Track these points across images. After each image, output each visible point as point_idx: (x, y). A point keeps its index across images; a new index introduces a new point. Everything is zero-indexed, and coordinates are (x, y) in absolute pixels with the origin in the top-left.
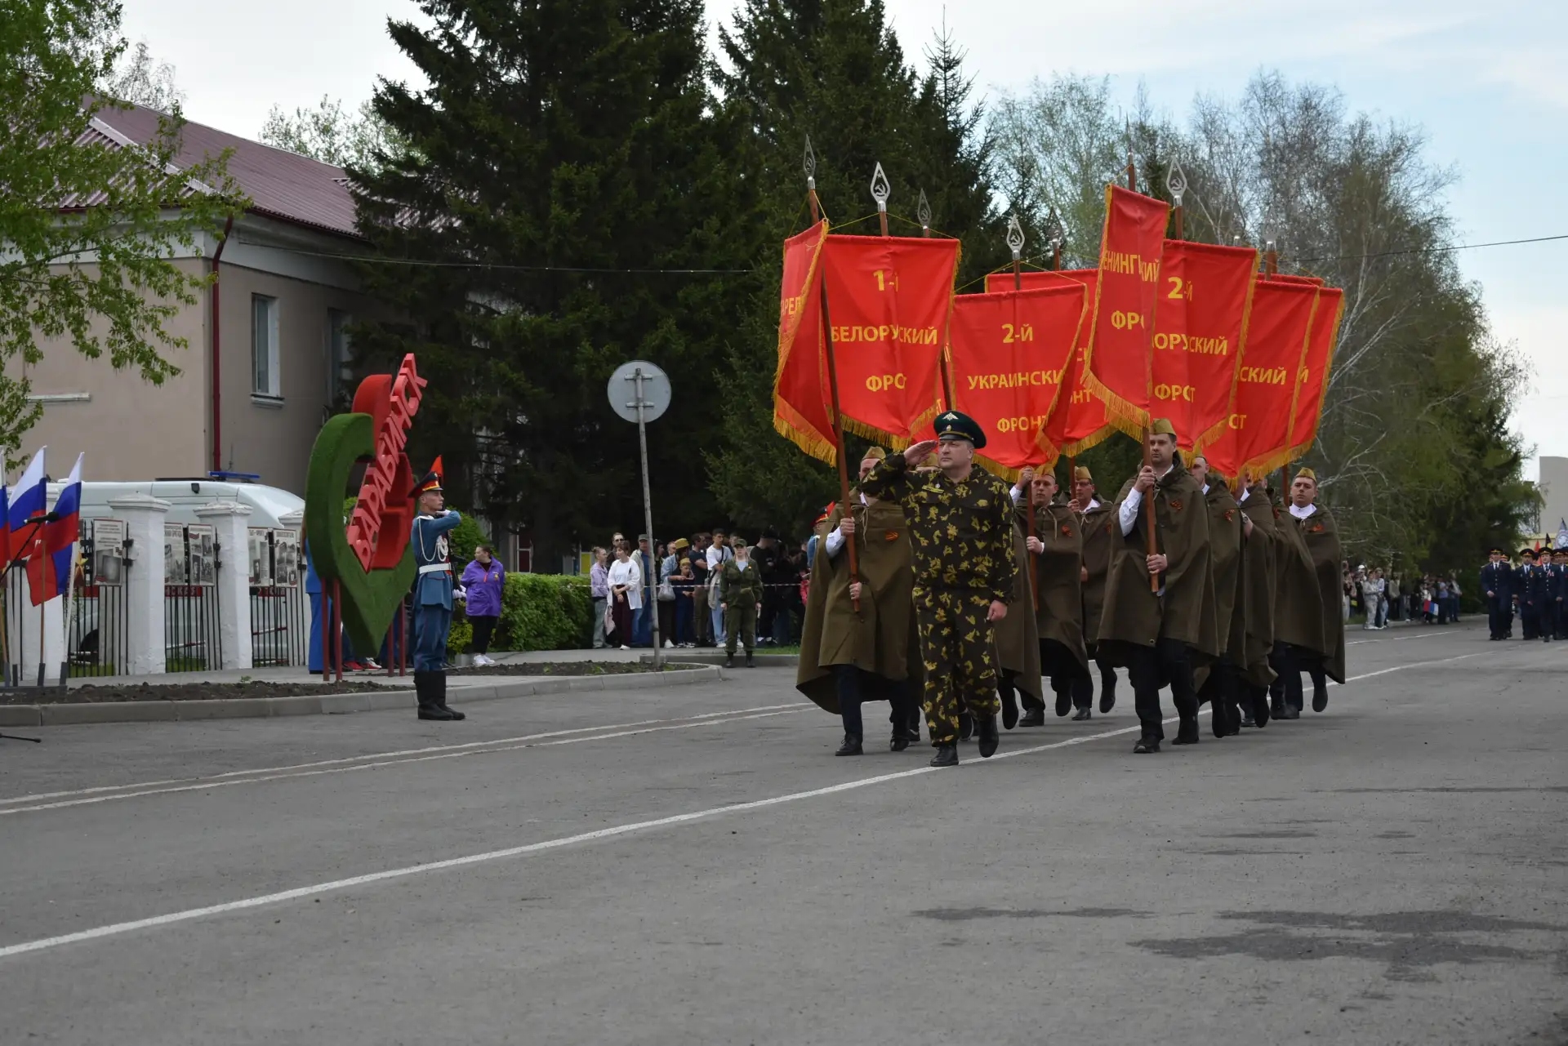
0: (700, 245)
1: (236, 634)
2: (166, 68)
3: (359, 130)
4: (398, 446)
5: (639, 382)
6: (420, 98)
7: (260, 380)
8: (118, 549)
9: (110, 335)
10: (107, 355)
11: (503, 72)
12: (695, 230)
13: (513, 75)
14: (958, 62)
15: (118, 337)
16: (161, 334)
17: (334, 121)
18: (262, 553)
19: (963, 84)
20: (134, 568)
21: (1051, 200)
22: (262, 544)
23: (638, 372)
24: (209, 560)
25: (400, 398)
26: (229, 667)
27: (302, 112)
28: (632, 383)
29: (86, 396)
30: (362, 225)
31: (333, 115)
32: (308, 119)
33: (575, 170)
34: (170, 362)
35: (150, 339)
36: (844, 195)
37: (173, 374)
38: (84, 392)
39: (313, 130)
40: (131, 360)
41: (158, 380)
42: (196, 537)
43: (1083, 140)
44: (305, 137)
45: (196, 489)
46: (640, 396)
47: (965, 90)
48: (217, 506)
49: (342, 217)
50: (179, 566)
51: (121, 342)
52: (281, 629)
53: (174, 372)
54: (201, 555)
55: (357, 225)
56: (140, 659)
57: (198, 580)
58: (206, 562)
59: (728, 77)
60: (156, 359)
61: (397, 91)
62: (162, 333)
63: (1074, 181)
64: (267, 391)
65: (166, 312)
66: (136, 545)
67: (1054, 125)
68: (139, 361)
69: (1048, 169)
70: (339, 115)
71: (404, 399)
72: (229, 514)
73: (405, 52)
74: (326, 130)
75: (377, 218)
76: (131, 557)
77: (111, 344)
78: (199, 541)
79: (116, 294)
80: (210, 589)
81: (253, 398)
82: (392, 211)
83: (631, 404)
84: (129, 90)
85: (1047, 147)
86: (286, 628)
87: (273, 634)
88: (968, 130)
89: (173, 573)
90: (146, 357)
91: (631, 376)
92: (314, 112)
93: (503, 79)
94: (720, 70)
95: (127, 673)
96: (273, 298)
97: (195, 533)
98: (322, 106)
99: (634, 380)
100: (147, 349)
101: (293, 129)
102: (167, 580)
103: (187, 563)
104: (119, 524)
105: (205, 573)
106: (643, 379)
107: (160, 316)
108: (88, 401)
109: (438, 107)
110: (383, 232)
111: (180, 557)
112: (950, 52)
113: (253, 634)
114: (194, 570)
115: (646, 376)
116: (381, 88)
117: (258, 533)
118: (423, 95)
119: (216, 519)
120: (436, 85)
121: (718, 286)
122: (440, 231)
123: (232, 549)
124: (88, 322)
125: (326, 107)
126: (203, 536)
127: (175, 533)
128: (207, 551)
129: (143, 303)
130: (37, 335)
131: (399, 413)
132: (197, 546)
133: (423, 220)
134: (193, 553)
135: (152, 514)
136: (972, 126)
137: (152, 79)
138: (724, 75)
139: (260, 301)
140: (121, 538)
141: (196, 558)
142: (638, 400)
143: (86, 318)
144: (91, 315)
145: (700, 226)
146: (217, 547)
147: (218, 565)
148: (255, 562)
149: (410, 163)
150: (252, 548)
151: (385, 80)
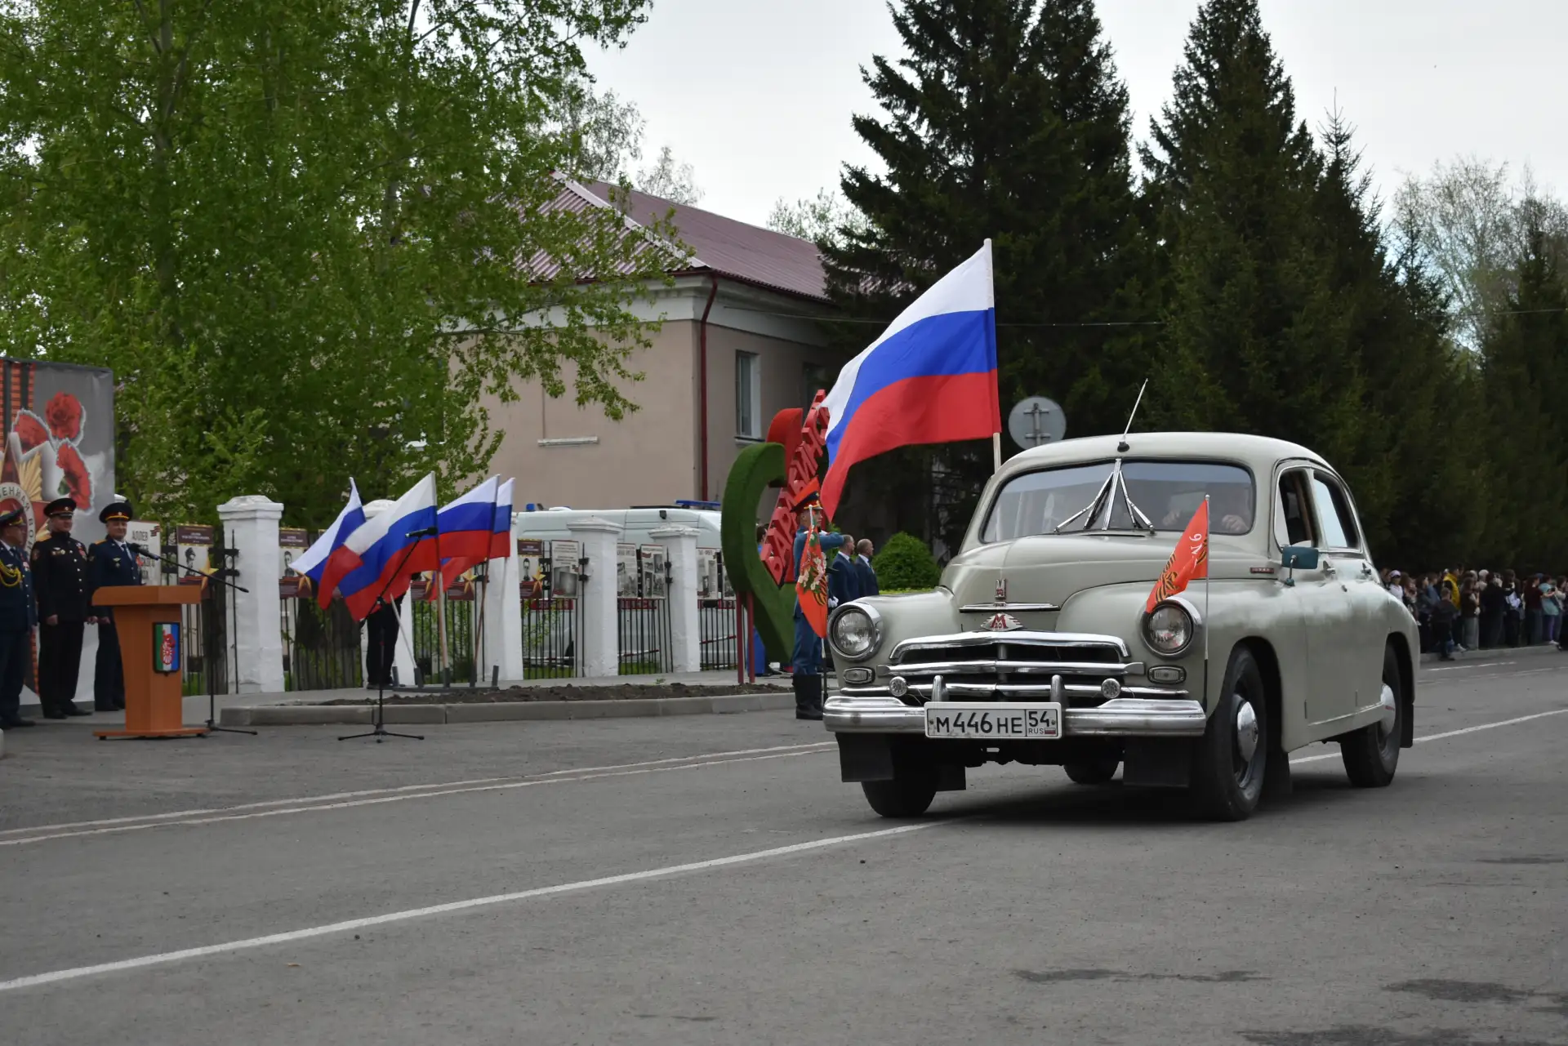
0: (1123, 303)
1: (685, 642)
2: (685, 168)
3: (850, 216)
4: (810, 473)
5: (1037, 415)
6: (878, 181)
7: (744, 424)
8: (574, 566)
9: (578, 378)
10: (571, 394)
11: (950, 157)
12: (1118, 290)
13: (959, 160)
14: (1348, 137)
15: (584, 379)
16: (623, 374)
17: (829, 210)
18: (710, 570)
19: (1353, 156)
20: (590, 583)
21: (1450, 267)
22: (711, 563)
23: (1036, 406)
24: (661, 576)
25: (812, 429)
26: (679, 671)
27: (802, 204)
28: (1029, 417)
29: (595, 439)
30: (832, 291)
31: (827, 206)
32: (807, 208)
33: (1010, 239)
34: (630, 401)
35: (612, 379)
36: (1238, 252)
37: (632, 410)
38: (594, 436)
39: (811, 217)
40: (596, 399)
41: (616, 416)
42: (648, 556)
43: (1478, 214)
44: (805, 224)
45: (663, 516)
46: (1038, 427)
47: (1354, 161)
48: (669, 529)
49: (813, 284)
50: (632, 582)
51: (588, 384)
52: (732, 638)
53: (633, 408)
54: (653, 572)
55: (826, 292)
56: (595, 663)
57: (650, 593)
58: (657, 578)
59: (1159, 162)
60: (618, 399)
61: (859, 175)
62: (623, 372)
63: (1469, 248)
64: (750, 434)
65: (625, 353)
66: (591, 563)
67: (1453, 203)
68: (603, 400)
69: (1448, 241)
70: (833, 205)
71: (815, 428)
72: (679, 536)
73: (867, 142)
74: (822, 218)
75: (844, 285)
76: (587, 573)
77: (579, 385)
78: (651, 560)
79: (582, 341)
80: (661, 602)
81: (737, 440)
82: (855, 279)
83: (1029, 435)
84: (656, 186)
87: (726, 642)
88: (1358, 197)
89: (626, 587)
90: (610, 396)
91: (1029, 411)
92: (811, 203)
93: (951, 163)
94: (1152, 156)
95: (583, 675)
96: (755, 354)
97: (647, 552)
98: (819, 197)
99: (1033, 413)
100: (610, 389)
101: (795, 218)
102: (619, 594)
103: (640, 579)
104: (575, 544)
105: (657, 587)
106: (1041, 413)
107: (620, 357)
108: (597, 443)
109: (896, 189)
110: (848, 296)
111: (632, 573)
112: (1340, 129)
113: (702, 642)
114: (646, 584)
115: (1044, 410)
116: (847, 175)
117: (707, 553)
118: (882, 178)
119: (669, 540)
120: (892, 171)
121: (1138, 339)
122: (898, 296)
123: (681, 568)
124: (559, 367)
125: (823, 198)
126: (655, 556)
127: (628, 552)
128: (658, 569)
129: (606, 348)
130: (514, 380)
131: (810, 442)
132: (649, 564)
133: (882, 286)
134: (645, 570)
135: (605, 536)
136: (1361, 193)
137: (674, 177)
138: (1155, 160)
139: (743, 357)
140: (578, 556)
141: (649, 575)
142: (1036, 431)
143: (558, 363)
144: (560, 359)
145: (1122, 286)
146: (668, 565)
147: (669, 581)
148: (704, 578)
149: (869, 237)
150: (701, 565)
151: (848, 166)
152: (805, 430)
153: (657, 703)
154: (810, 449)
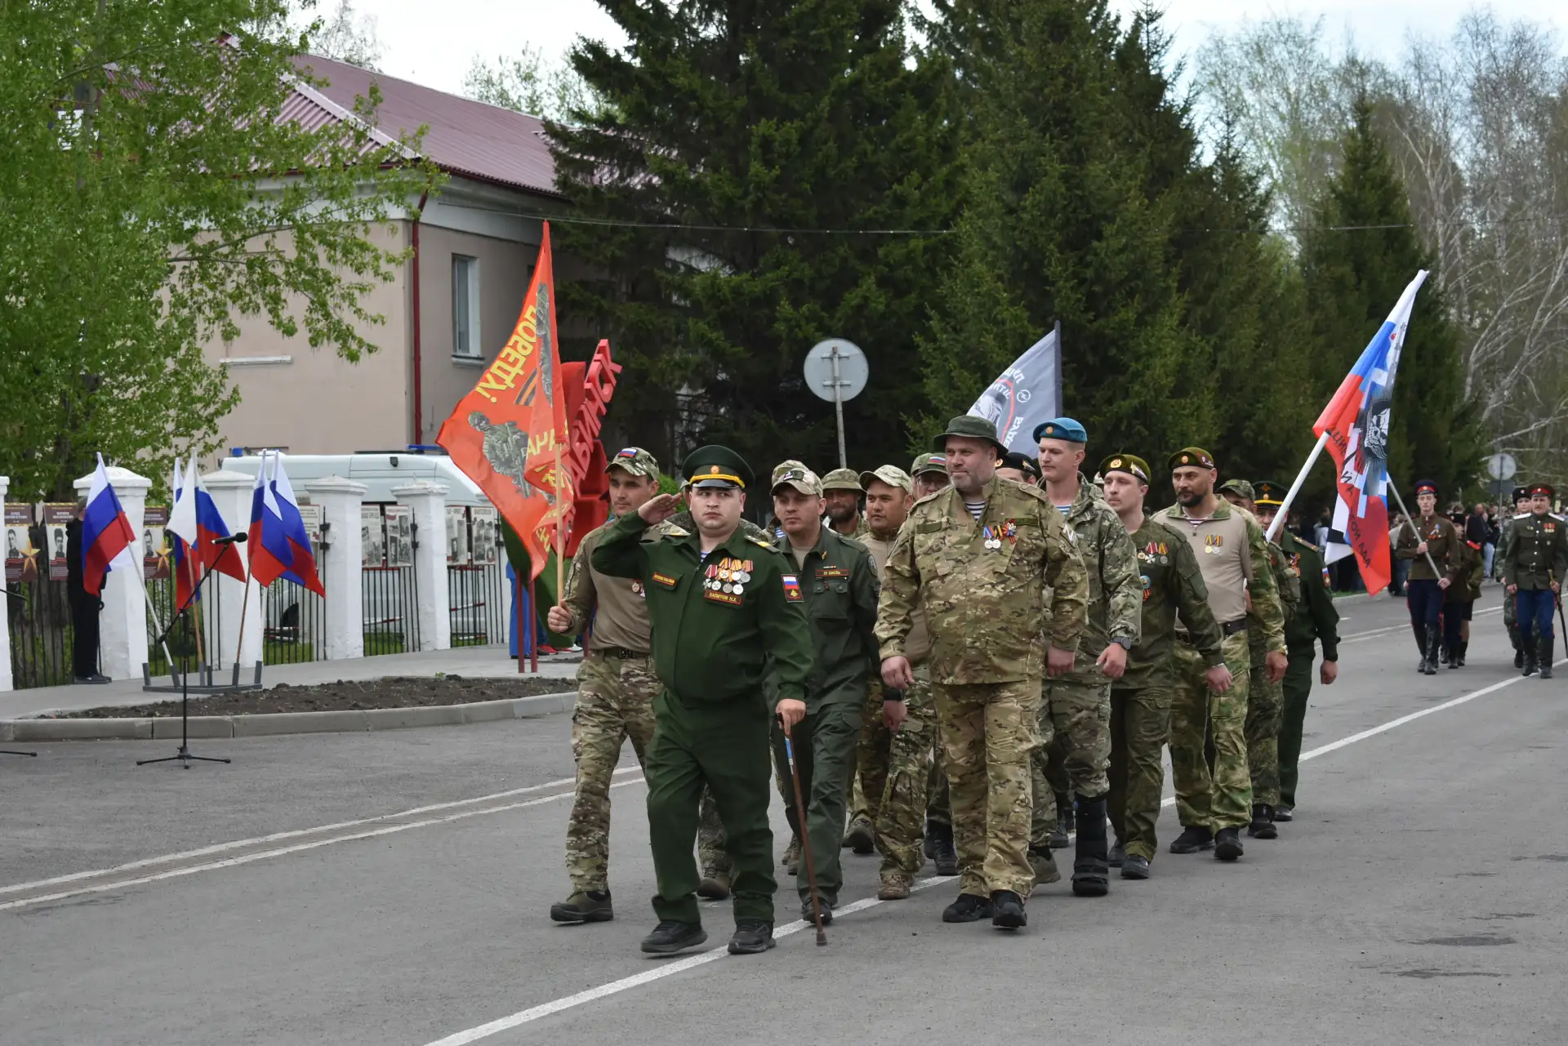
0: (901, 201)
1: (433, 614)
2: (368, 19)
3: (561, 77)
4: (593, 433)
5: (836, 360)
6: (618, 56)
7: (461, 339)
8: (315, 534)
9: (308, 314)
10: (303, 334)
11: (702, 27)
12: (895, 186)
13: (711, 32)
14: (1160, 15)
15: (315, 316)
16: (358, 311)
17: (536, 68)
18: (460, 531)
19: (1166, 37)
20: (332, 550)
21: (1259, 137)
22: (460, 523)
23: (834, 351)
24: (407, 540)
25: (595, 385)
26: (426, 648)
27: (504, 60)
28: (827, 362)
29: (288, 358)
30: (563, 183)
31: (534, 63)
32: (511, 67)
33: (774, 127)
34: (367, 340)
35: (347, 316)
36: (1044, 155)
37: (370, 351)
38: (285, 354)
39: (515, 77)
40: (329, 339)
41: (353, 357)
42: (393, 518)
43: (1292, 76)
44: (507, 85)
45: (394, 463)
46: (837, 374)
47: (1167, 43)
48: (414, 486)
49: (541, 175)
50: (376, 548)
51: (318, 320)
52: (480, 605)
53: (371, 349)
54: (398, 536)
55: (557, 183)
56: (337, 643)
57: (395, 561)
58: (403, 542)
59: (930, 24)
60: (354, 337)
61: (596, 49)
62: (360, 310)
63: (1283, 118)
64: (468, 350)
65: (362, 289)
66: (333, 529)
67: (1262, 61)
68: (336, 340)
69: (1258, 106)
70: (541, 62)
71: (598, 383)
72: (425, 494)
73: (604, 8)
74: (528, 78)
75: (576, 175)
76: (329, 540)
77: (308, 322)
78: (396, 522)
79: (312, 273)
80: (407, 570)
81: (454, 359)
82: (589, 169)
83: (829, 383)
84: (333, 40)
85: (1256, 84)
86: (484, 604)
87: (471, 610)
88: (1172, 84)
89: (370, 555)
90: (343, 335)
91: (828, 355)
92: (516, 60)
93: (702, 35)
94: (922, 16)
95: (325, 658)
96: (473, 258)
97: (392, 514)
98: (524, 53)
99: (831, 358)
100: (344, 327)
101: (495, 78)
102: (364, 562)
103: (385, 545)
104: (316, 508)
105: (403, 553)
106: (840, 358)
107: (357, 293)
108: (290, 363)
109: (637, 62)
110: (583, 190)
111: (377, 538)
112: (1152, 5)
113: (451, 610)
114: (391, 551)
115: (843, 354)
116: (580, 46)
117: (456, 512)
118: (622, 51)
119: (414, 499)
120: (634, 42)
121: (917, 244)
122: (639, 187)
123: (430, 529)
124: (285, 301)
125: (528, 54)
126: (401, 517)
127: (372, 515)
128: (404, 532)
129: (339, 281)
130: (234, 313)
131: (592, 399)
132: (394, 527)
133: (622, 178)
134: (390, 534)
135: (349, 498)
136: (1174, 79)
137: (355, 31)
138: (925, 21)
139: (460, 261)
140: (318, 522)
141: (394, 540)
142: (835, 379)
143: (283, 296)
144: (287, 293)
145: (900, 181)
146: (414, 527)
147: (415, 545)
148: (453, 540)
149: (607, 121)
150: (449, 527)
151: (584, 40)
152: (588, 386)
153: (458, 709)
154: (593, 408)
